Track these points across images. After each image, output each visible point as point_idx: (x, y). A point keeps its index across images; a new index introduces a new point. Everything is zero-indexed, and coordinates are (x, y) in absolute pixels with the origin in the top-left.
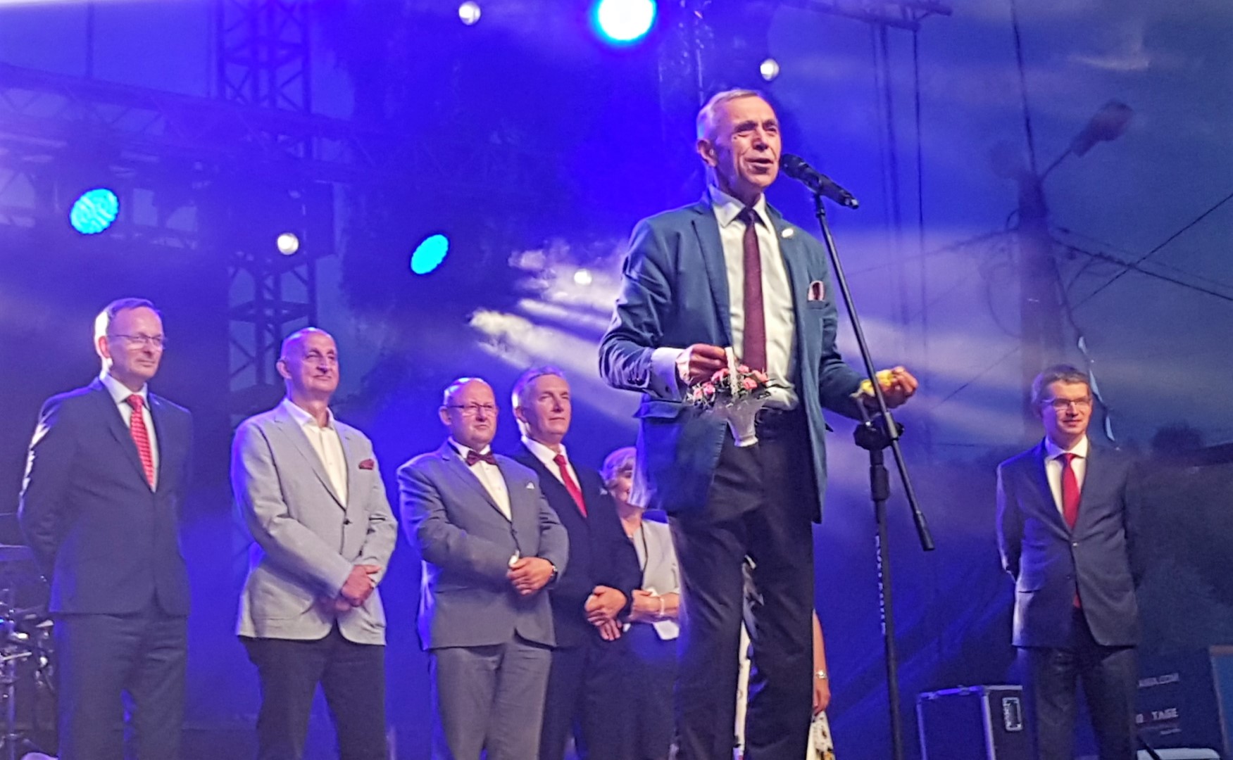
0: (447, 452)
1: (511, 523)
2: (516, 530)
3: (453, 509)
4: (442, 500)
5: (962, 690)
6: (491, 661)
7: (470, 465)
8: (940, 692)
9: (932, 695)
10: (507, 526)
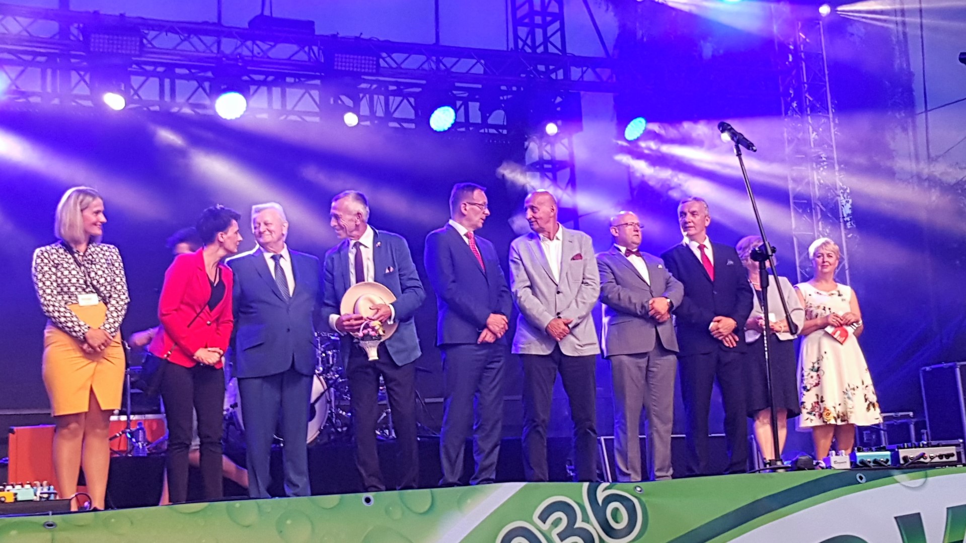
0: (613, 250)
1: (650, 287)
2: (653, 290)
3: (619, 280)
4: (613, 273)
5: (945, 365)
6: (643, 362)
7: (627, 256)
8: (933, 367)
9: (928, 369)
10: (648, 289)
